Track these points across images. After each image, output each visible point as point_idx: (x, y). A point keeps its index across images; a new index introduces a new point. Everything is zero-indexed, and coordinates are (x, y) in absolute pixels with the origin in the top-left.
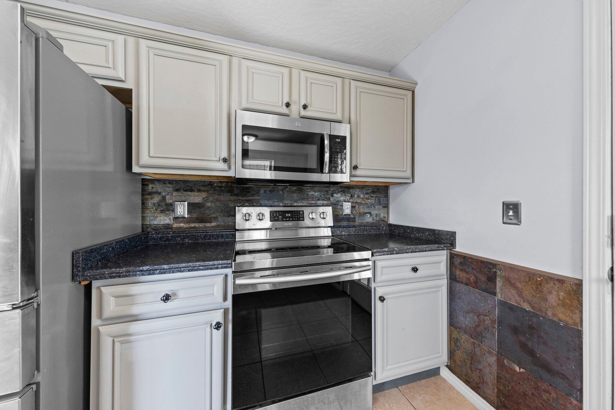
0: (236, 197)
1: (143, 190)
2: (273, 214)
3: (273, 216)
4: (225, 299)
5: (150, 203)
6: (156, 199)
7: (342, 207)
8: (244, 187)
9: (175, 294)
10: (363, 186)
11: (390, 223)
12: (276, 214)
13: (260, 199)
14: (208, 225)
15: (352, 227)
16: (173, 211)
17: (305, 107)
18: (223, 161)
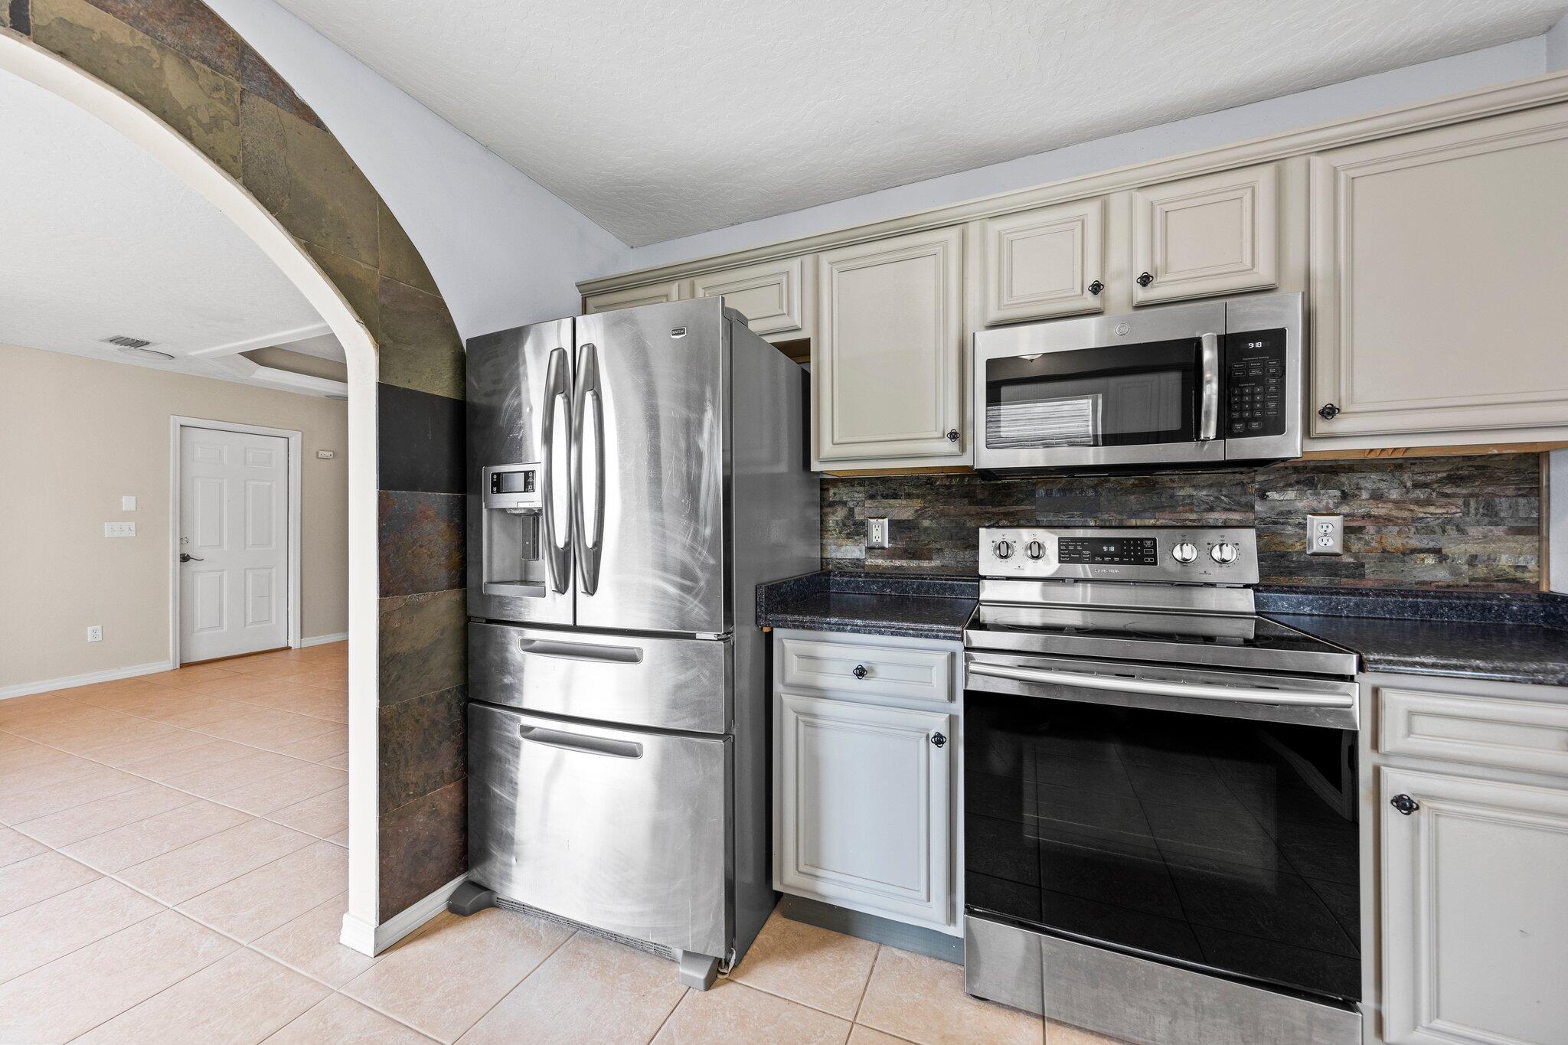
0: (981, 507)
1: (822, 499)
2: (1067, 546)
3: (1067, 549)
4: (951, 697)
5: (831, 522)
6: (840, 513)
7: (1301, 531)
8: (998, 484)
9: (872, 670)
10: (1400, 462)
11: (1553, 589)
12: (1076, 546)
13: (1035, 511)
14: (925, 564)
15: (1343, 594)
16: (866, 535)
17: (1145, 280)
18: (950, 438)
